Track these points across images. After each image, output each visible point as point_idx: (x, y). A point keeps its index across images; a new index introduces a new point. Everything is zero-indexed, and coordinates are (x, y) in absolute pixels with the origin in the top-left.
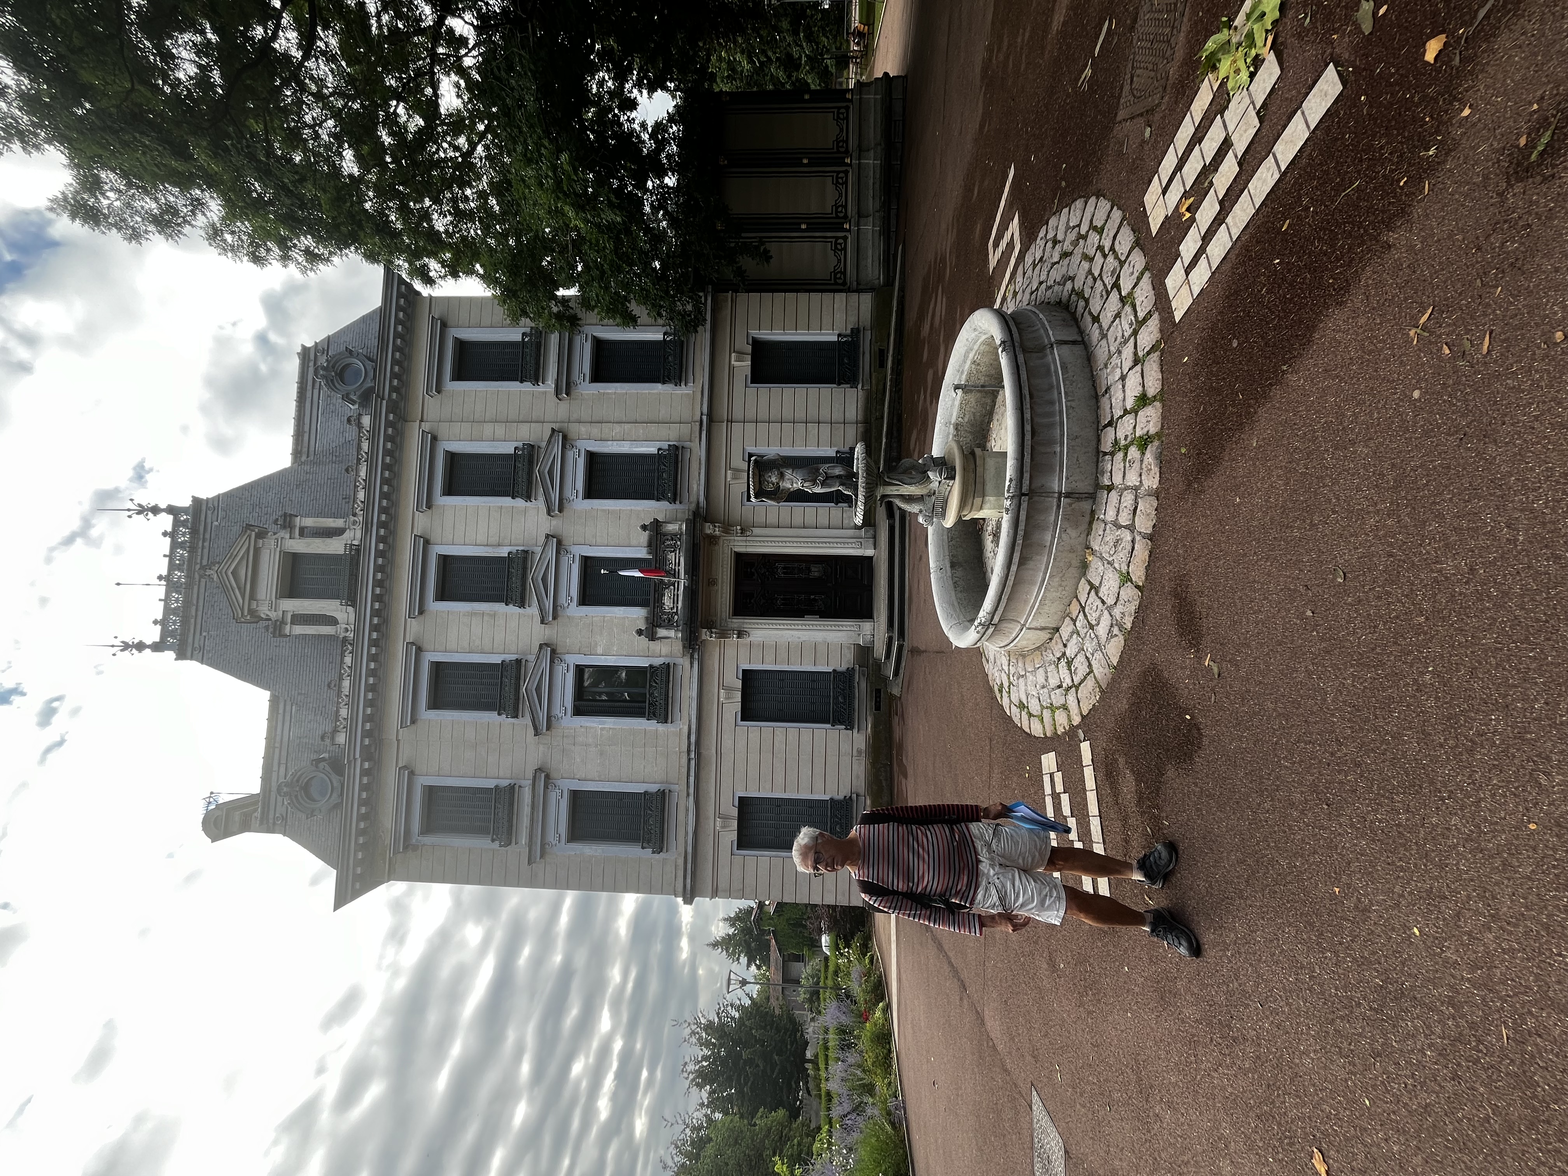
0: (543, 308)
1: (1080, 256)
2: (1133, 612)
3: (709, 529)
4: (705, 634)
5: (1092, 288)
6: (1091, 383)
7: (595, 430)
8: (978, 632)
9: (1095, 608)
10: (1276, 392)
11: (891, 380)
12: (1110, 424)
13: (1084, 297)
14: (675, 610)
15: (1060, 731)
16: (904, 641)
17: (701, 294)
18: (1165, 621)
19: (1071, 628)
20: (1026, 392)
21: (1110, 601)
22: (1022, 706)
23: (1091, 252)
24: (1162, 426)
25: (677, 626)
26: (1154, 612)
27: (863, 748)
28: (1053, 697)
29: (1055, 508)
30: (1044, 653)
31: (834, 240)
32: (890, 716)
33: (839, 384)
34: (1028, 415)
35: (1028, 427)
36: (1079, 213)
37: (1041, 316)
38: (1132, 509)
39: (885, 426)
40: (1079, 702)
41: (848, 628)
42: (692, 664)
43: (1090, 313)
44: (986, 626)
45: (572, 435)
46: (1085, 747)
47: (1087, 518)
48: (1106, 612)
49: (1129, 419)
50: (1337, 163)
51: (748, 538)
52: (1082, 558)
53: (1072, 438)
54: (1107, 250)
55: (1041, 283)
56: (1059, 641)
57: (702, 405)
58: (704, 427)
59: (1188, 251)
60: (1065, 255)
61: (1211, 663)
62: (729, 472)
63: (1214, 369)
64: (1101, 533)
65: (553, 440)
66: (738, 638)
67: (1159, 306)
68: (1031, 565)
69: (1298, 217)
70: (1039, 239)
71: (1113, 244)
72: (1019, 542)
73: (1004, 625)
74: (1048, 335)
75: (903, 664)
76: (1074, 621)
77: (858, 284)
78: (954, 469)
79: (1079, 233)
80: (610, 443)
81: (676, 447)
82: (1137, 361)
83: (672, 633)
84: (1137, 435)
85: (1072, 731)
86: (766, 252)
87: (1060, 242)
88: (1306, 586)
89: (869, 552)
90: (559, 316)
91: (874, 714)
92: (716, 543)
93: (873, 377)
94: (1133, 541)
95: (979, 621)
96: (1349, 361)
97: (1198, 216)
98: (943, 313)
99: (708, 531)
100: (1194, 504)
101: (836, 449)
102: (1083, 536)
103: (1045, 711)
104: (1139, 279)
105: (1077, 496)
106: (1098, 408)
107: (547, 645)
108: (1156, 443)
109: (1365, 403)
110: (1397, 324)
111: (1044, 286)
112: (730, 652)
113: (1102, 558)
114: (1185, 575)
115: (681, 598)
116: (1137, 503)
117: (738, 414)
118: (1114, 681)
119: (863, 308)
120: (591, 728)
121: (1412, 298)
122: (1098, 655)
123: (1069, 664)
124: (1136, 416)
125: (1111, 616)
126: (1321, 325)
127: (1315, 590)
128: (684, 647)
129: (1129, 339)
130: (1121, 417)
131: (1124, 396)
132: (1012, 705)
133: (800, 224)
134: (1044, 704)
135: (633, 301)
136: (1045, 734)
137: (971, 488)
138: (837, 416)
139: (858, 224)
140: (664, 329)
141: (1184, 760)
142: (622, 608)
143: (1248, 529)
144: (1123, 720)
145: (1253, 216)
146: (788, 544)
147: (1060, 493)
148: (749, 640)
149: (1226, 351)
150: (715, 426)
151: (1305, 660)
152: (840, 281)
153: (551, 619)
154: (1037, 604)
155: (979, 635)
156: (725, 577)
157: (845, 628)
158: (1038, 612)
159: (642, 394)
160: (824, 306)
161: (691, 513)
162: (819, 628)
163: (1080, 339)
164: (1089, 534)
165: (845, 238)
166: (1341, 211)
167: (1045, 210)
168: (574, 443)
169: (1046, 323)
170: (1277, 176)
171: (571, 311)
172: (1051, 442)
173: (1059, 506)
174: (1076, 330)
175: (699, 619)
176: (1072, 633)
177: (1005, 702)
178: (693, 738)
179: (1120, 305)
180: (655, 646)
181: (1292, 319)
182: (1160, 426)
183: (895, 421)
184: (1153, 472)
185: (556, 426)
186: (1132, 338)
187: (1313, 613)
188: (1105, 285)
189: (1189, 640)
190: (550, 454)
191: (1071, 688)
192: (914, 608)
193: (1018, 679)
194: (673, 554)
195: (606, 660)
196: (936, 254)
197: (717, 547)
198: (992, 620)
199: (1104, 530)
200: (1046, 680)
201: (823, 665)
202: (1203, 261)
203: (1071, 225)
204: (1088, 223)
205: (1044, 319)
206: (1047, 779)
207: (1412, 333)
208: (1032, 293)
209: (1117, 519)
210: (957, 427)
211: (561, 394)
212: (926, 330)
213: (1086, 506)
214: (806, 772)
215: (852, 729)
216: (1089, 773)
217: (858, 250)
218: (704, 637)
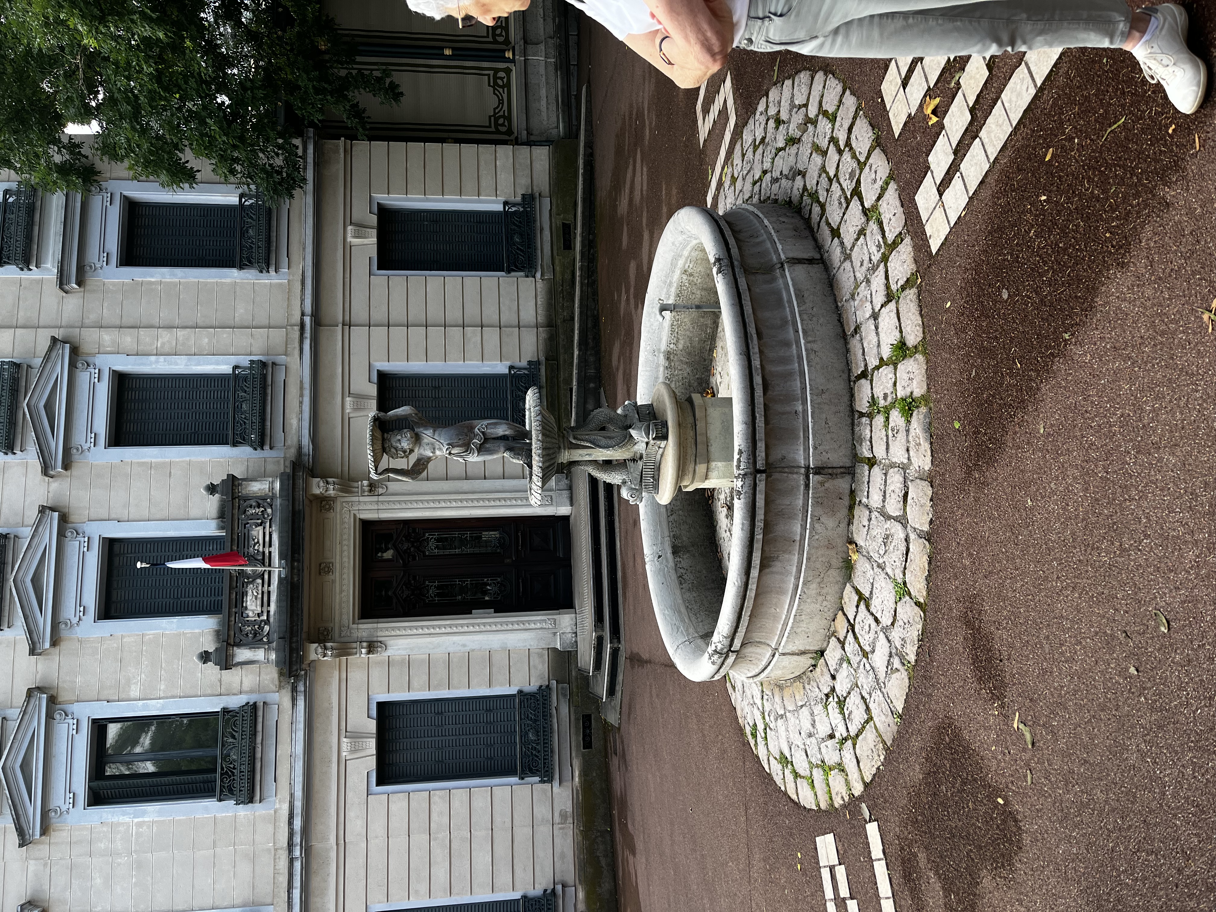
0: (37, 156)
1: (810, 145)
2: (916, 639)
3: (318, 487)
4: (314, 652)
5: (828, 191)
6: (835, 317)
7: (128, 339)
8: (713, 663)
9: (867, 627)
10: (1058, 365)
11: (581, 269)
12: (864, 375)
13: (818, 202)
14: (265, 618)
15: (838, 802)
16: (619, 642)
17: (297, 142)
18: (957, 657)
19: (839, 653)
20: (752, 330)
21: (886, 620)
22: (785, 761)
23: (824, 144)
24: (929, 389)
25: (269, 642)
26: (941, 642)
27: (569, 809)
28: (823, 750)
29: (802, 487)
30: (807, 686)
31: (491, 73)
32: (606, 756)
33: (509, 271)
34: (756, 363)
35: (758, 380)
36: (805, 90)
37: (766, 222)
38: (901, 495)
39: (576, 332)
40: (858, 762)
41: (538, 625)
42: (294, 700)
43: (828, 224)
44: (724, 654)
45: (86, 348)
46: (872, 829)
47: (846, 502)
48: (882, 636)
49: (886, 372)
50: (1098, 90)
51: (381, 498)
52: (844, 556)
53: (818, 392)
54: (842, 144)
55: (765, 172)
56: (825, 670)
57: (302, 301)
58: (308, 334)
59: (938, 164)
60: (792, 141)
61: (1021, 726)
62: (348, 400)
63: (984, 324)
64: (866, 523)
65: (54, 354)
66: (369, 652)
67: (911, 230)
68: (777, 566)
69: (1062, 148)
70: (758, 113)
71: (849, 138)
72: (759, 537)
73: (749, 650)
74: (776, 250)
75: (620, 678)
76: (842, 644)
77: (529, 133)
78: (665, 424)
79: (807, 115)
80: (153, 358)
81: (264, 364)
82: (890, 297)
83: (259, 654)
84: (899, 396)
85: (853, 803)
86: (393, 87)
87: (784, 122)
88: (1125, 632)
89: (564, 510)
90: (64, 170)
91: (583, 756)
92: (330, 508)
93: (557, 262)
94: (907, 540)
95: (713, 648)
96: (1140, 341)
97: (946, 121)
98: (645, 188)
99: (317, 491)
100: (977, 499)
101: (508, 363)
102: (844, 525)
103: (815, 771)
104: (883, 190)
105: (830, 471)
106: (848, 351)
107: (40, 689)
108: (923, 410)
109: (1164, 398)
110: (1187, 302)
111: (768, 176)
112: (357, 677)
113: (869, 558)
114: (975, 596)
115: (274, 597)
116: (906, 487)
117: (359, 312)
118: (901, 737)
119: (537, 166)
120: (119, 824)
121: (1200, 273)
122: (877, 696)
123: (841, 703)
124: (895, 369)
125: (889, 641)
126: (1103, 289)
127: (1137, 638)
128: (281, 674)
129: (878, 266)
130: (877, 368)
131: (879, 341)
132: (771, 758)
133: (442, 48)
134: (813, 760)
135: (187, 150)
136: (818, 805)
137: (691, 451)
138: (509, 317)
139: (525, 54)
140: (240, 191)
141: (1003, 865)
142: (175, 620)
143: (1046, 544)
144: (918, 795)
145: (1010, 135)
146: (443, 504)
147: (808, 468)
148: (386, 654)
149: (995, 302)
150: (324, 332)
151: (1135, 735)
152: (503, 129)
153: (47, 645)
154: (791, 621)
155: (716, 667)
156: (345, 559)
157: (533, 626)
158: (793, 632)
159: (206, 284)
160: (482, 163)
161: (288, 463)
162: (494, 628)
163: (818, 256)
164: (850, 523)
165: (508, 71)
166: (1109, 150)
167: (763, 77)
168: (90, 360)
169: (772, 232)
170: (1033, 91)
171: (83, 160)
172: (790, 398)
173: (807, 486)
174: (810, 243)
175: (305, 629)
176: (842, 660)
177: (762, 752)
178: (298, 823)
179: (864, 219)
180: (232, 677)
181: (1069, 275)
182: (925, 387)
183: (590, 325)
184: (922, 448)
185: (58, 333)
186: (882, 265)
187: (1137, 670)
188: (843, 189)
189: (990, 688)
190: (50, 375)
191: (845, 739)
192: (630, 594)
193: (776, 720)
194: (260, 529)
195: (145, 707)
196: (631, 106)
197: (331, 515)
198: (731, 645)
199: (870, 520)
200: (813, 725)
201: (502, 685)
202: (957, 181)
203: (797, 103)
204: (816, 104)
205: (770, 227)
206: (826, 874)
207: (1206, 317)
208: (754, 183)
209: (884, 506)
210: (669, 356)
211: (69, 283)
212: (623, 206)
213: (843, 484)
214: (483, 859)
215: (550, 781)
216: (881, 869)
217: (526, 87)
218: (313, 656)
